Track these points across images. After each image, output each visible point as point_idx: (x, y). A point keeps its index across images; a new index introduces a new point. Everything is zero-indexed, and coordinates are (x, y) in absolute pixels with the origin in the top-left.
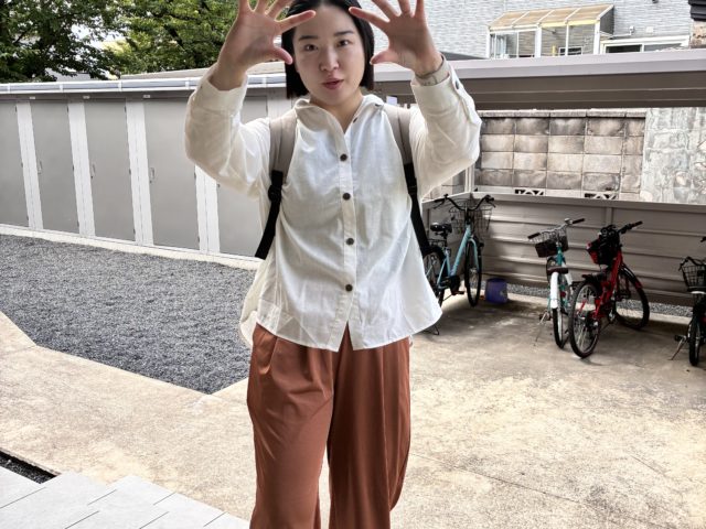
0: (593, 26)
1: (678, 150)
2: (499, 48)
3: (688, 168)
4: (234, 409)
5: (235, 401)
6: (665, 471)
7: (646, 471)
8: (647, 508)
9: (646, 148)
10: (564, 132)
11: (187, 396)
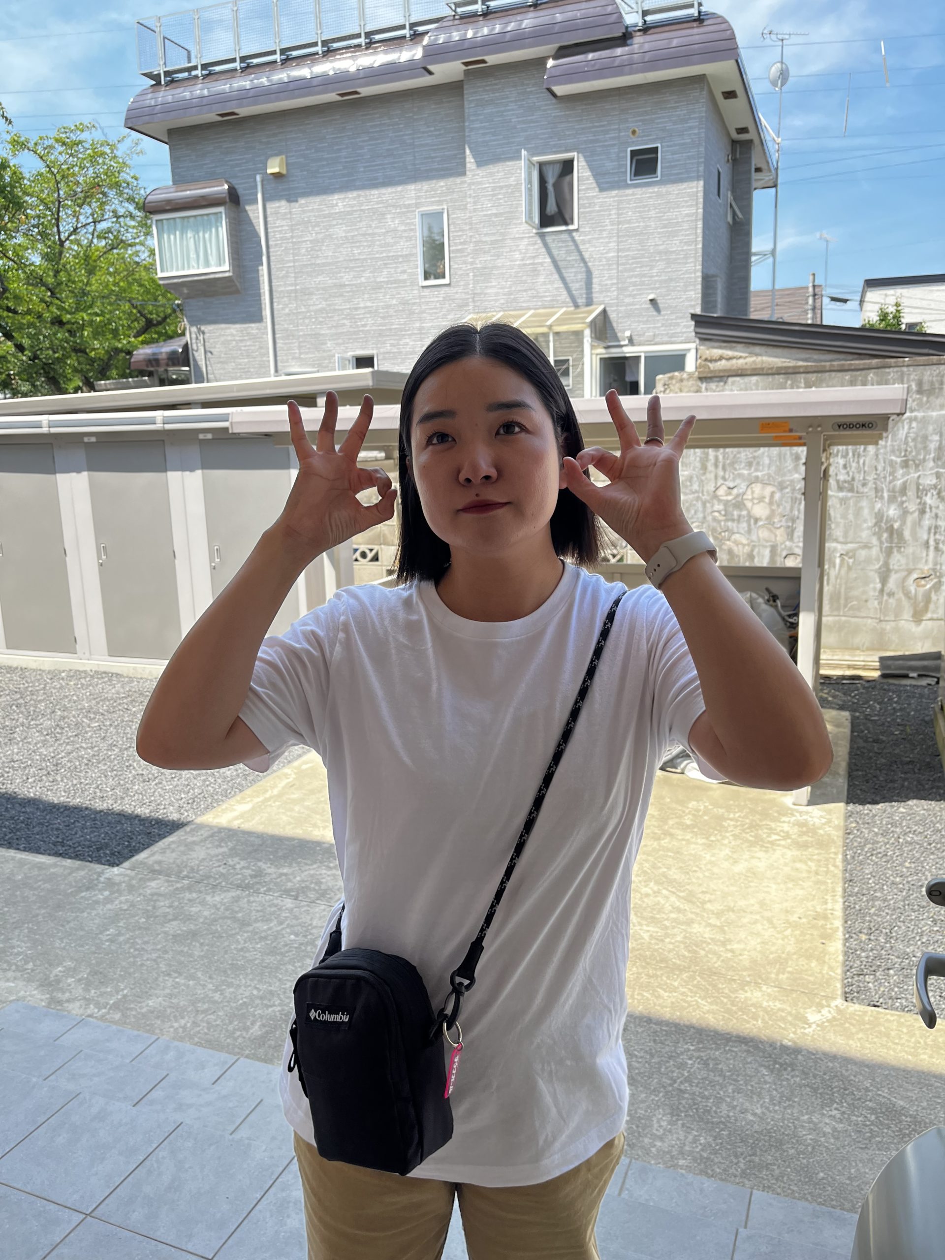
1: (691, 496)
3: (704, 518)
4: (153, 884)
5: (153, 871)
6: (704, 903)
11: (82, 873)
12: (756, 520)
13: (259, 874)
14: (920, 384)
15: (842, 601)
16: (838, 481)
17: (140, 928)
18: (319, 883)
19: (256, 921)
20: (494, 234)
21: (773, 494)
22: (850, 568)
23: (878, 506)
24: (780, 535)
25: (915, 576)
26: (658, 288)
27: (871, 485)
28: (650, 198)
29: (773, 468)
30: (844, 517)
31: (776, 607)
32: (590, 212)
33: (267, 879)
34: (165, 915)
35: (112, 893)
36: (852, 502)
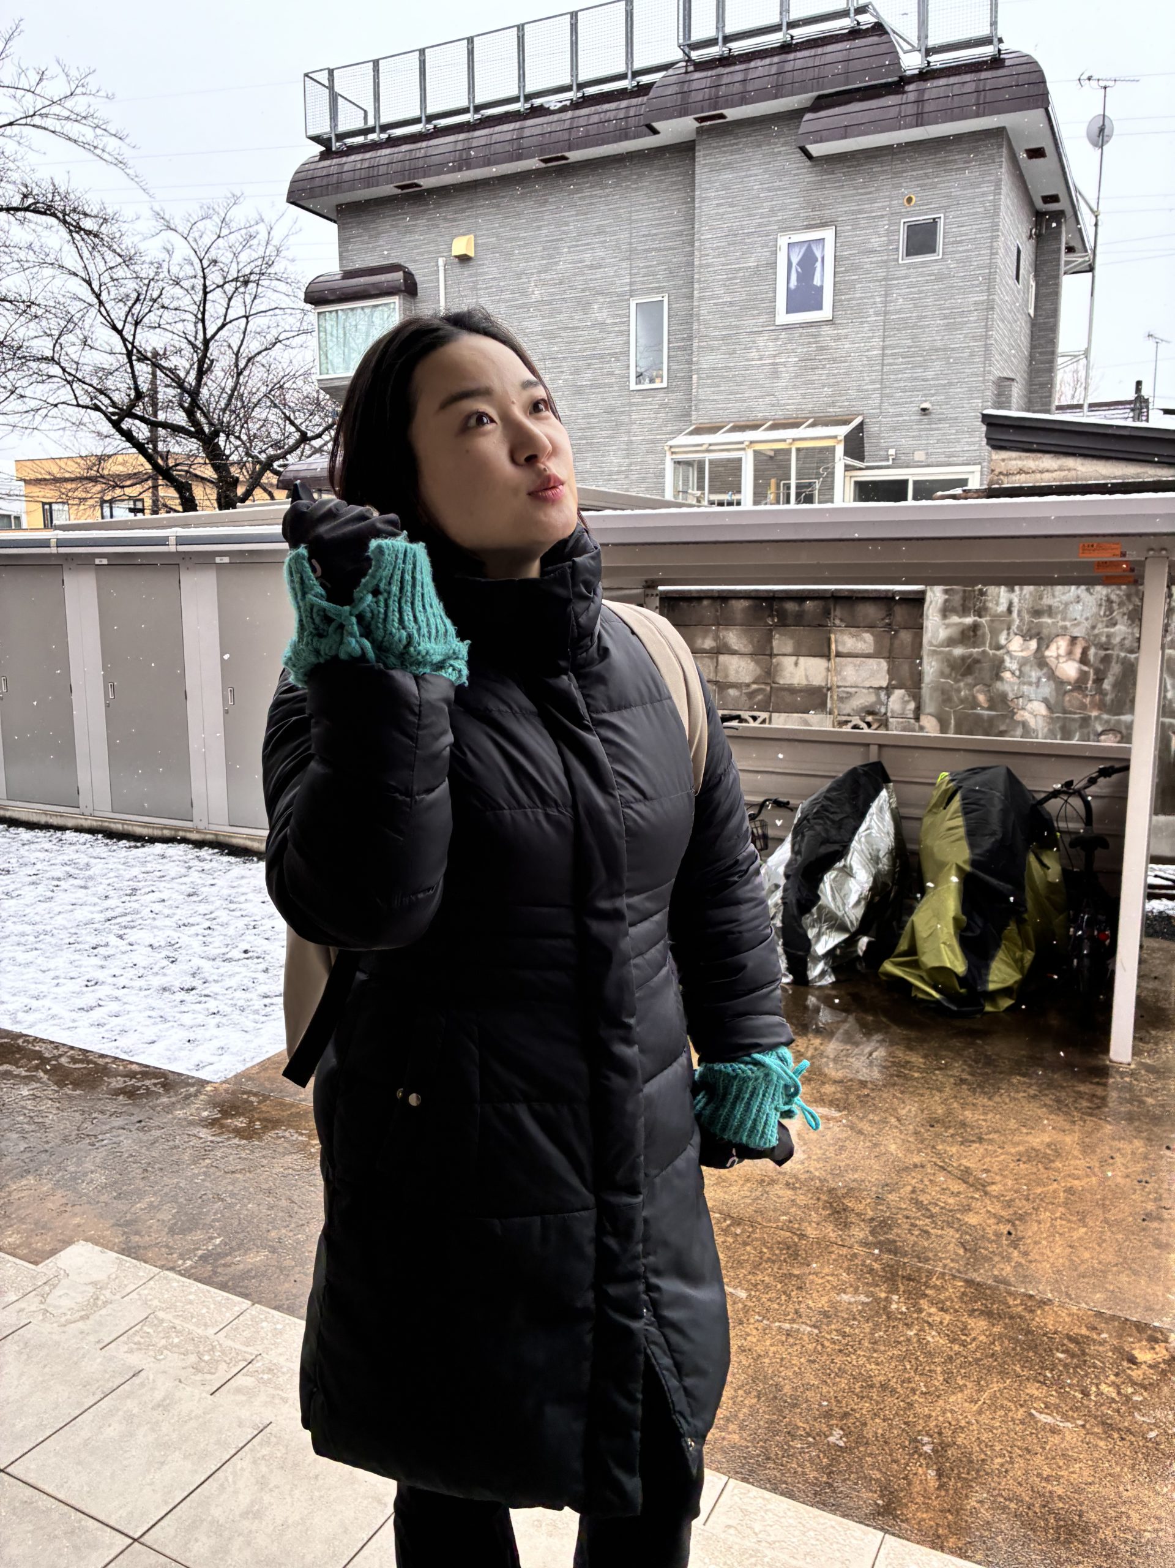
0: (832, 449)
2: (686, 481)
3: (991, 679)
6: (985, 1185)
7: (956, 1186)
8: (961, 1252)
9: (927, 648)
10: (799, 620)
12: (1063, 683)
20: (725, 327)
21: (1085, 650)
26: (933, 395)
28: (927, 282)
32: (849, 300)
35: (212, 1114)
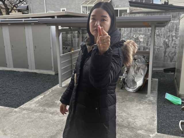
1: (128, 37)
2: (84, 10)
4: (24, 112)
5: (24, 109)
7: (127, 115)
9: (122, 37)
11: (10, 110)
12: (141, 42)
13: (45, 109)
14: (173, 15)
15: (157, 58)
16: (157, 35)
17: (22, 120)
18: (56, 111)
19: (44, 119)
21: (144, 37)
22: (158, 51)
23: (164, 39)
24: (145, 45)
25: (171, 53)
27: (163, 35)
29: (144, 32)
30: (158, 41)
31: (144, 59)
33: (46, 110)
34: (26, 118)
35: (16, 113)
36: (159, 39)
